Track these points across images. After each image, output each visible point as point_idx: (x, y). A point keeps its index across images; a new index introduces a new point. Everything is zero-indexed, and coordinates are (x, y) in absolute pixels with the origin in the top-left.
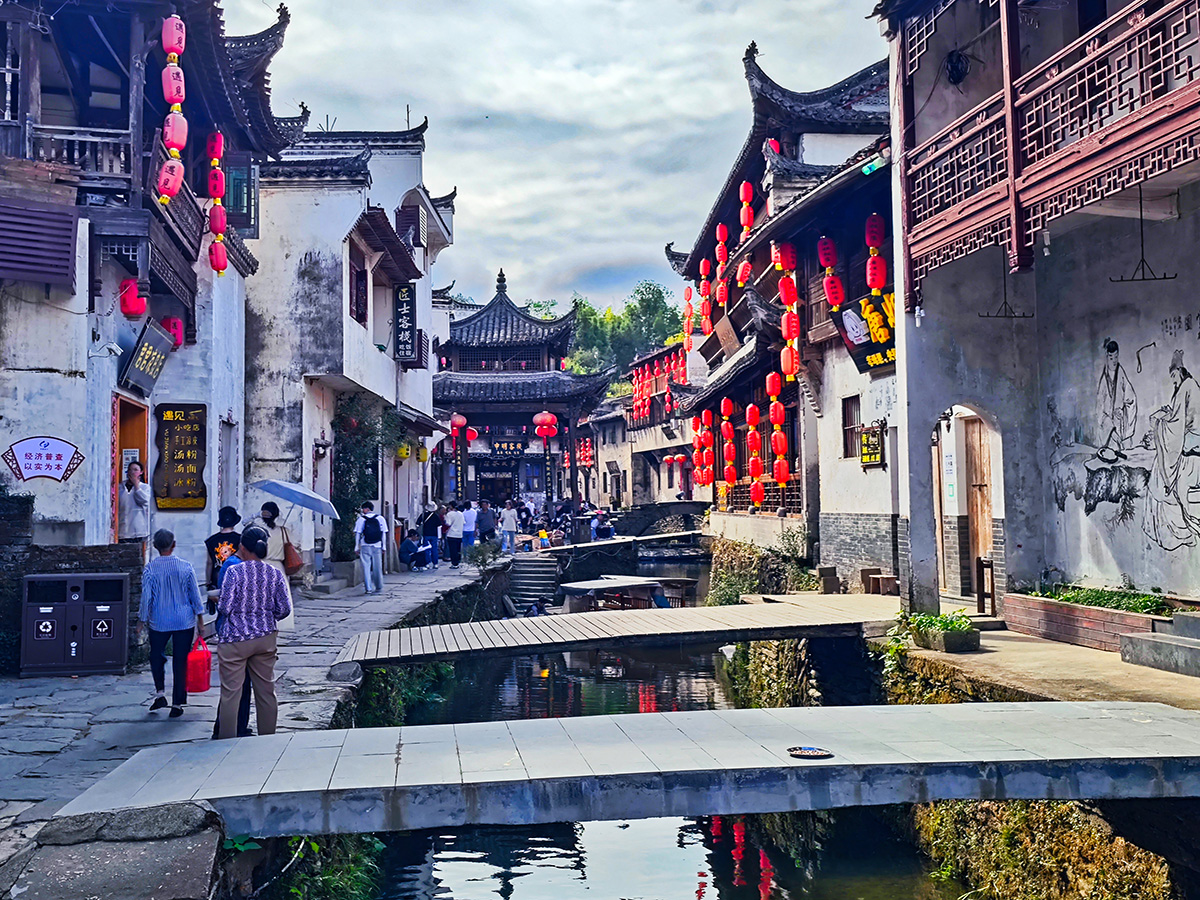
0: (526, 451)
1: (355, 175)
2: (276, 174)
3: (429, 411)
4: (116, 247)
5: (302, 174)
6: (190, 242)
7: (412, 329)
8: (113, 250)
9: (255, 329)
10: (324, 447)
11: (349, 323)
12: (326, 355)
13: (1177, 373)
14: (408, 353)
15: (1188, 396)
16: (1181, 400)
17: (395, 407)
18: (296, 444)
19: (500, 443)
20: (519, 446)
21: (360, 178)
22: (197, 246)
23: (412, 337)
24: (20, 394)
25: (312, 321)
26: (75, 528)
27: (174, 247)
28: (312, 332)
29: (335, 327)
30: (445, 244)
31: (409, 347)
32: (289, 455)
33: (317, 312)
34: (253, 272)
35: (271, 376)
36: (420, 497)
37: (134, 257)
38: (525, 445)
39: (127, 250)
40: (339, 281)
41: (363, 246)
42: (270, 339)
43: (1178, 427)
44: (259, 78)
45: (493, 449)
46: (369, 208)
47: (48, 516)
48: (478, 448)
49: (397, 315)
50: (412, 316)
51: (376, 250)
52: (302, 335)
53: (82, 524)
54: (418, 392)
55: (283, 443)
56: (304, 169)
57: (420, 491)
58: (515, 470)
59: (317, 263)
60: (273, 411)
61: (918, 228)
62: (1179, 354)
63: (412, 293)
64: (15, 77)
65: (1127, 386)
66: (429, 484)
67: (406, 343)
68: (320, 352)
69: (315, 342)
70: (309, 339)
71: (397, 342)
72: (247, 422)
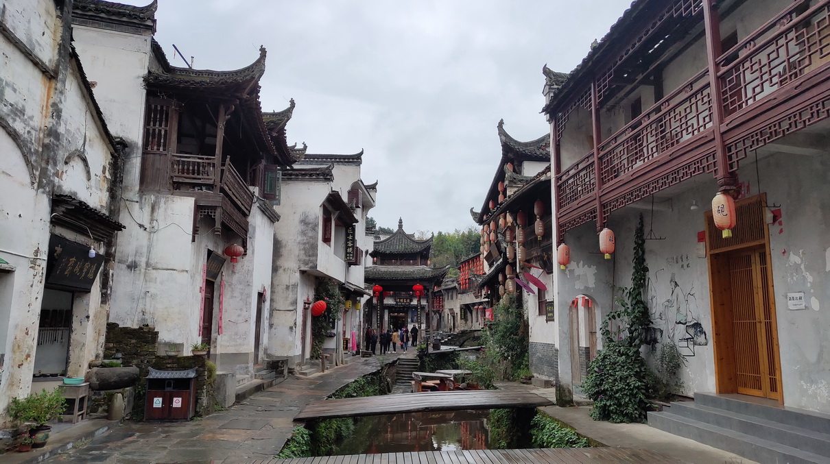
0: (412, 303)
1: (326, 176)
2: (291, 175)
3: (362, 285)
4: (206, 211)
5: (303, 175)
6: (245, 208)
7: (353, 247)
8: (205, 212)
9: (277, 246)
10: (309, 304)
11: (321, 246)
12: (309, 260)
13: (673, 284)
14: (351, 258)
15: (677, 295)
16: (674, 297)
17: (344, 284)
18: (295, 303)
19: (400, 299)
20: (408, 300)
21: (328, 177)
22: (249, 209)
23: (353, 250)
24: (158, 280)
25: (304, 244)
26: (178, 346)
27: (236, 210)
28: (304, 249)
29: (314, 247)
30: (372, 206)
31: (351, 255)
32: (291, 308)
33: (307, 239)
34: (278, 221)
35: (284, 270)
36: (357, 327)
37: (214, 216)
38: (411, 301)
39: (211, 213)
40: (317, 225)
41: (330, 208)
42: (284, 251)
43: (674, 309)
44: (282, 132)
45: (397, 302)
46: (332, 191)
47: (167, 340)
48: (389, 301)
49: (347, 240)
50: (354, 241)
51: (337, 210)
52: (300, 250)
53: (182, 345)
54: (357, 277)
55: (288, 302)
56: (303, 172)
57: (358, 324)
58: (406, 313)
59: (307, 216)
60: (285, 287)
61: (562, 210)
62: (673, 275)
63: (354, 230)
64: (166, 131)
65: (653, 289)
66: (362, 320)
67: (350, 253)
68: (307, 258)
69: (305, 253)
70: (303, 252)
71: (347, 253)
72: (272, 292)
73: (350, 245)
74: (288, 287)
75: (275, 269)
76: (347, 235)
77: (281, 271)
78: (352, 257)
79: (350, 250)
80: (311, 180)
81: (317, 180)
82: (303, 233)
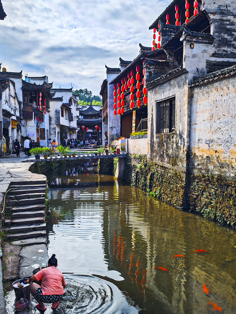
2: (52, 100)
3: (76, 126)
8: (36, 115)
9: (50, 119)
10: (59, 132)
11: (61, 117)
12: (58, 122)
17: (69, 127)
21: (62, 100)
22: (43, 112)
24: (29, 129)
25: (57, 117)
27: (41, 113)
29: (59, 118)
34: (50, 112)
40: (59, 112)
41: (63, 107)
42: (52, 120)
46: (63, 103)
50: (71, 114)
51: (65, 107)
54: (74, 124)
55: (54, 132)
56: (55, 99)
59: (57, 110)
63: (71, 111)
64: (27, 98)
66: (77, 137)
69: (57, 120)
70: (56, 120)
71: (69, 118)
72: (50, 130)
73: (70, 116)
74: (53, 128)
75: (50, 124)
76: (69, 113)
77: (51, 124)
78: (71, 119)
79: (70, 117)
80: (57, 101)
81: (59, 101)
82: (56, 115)
